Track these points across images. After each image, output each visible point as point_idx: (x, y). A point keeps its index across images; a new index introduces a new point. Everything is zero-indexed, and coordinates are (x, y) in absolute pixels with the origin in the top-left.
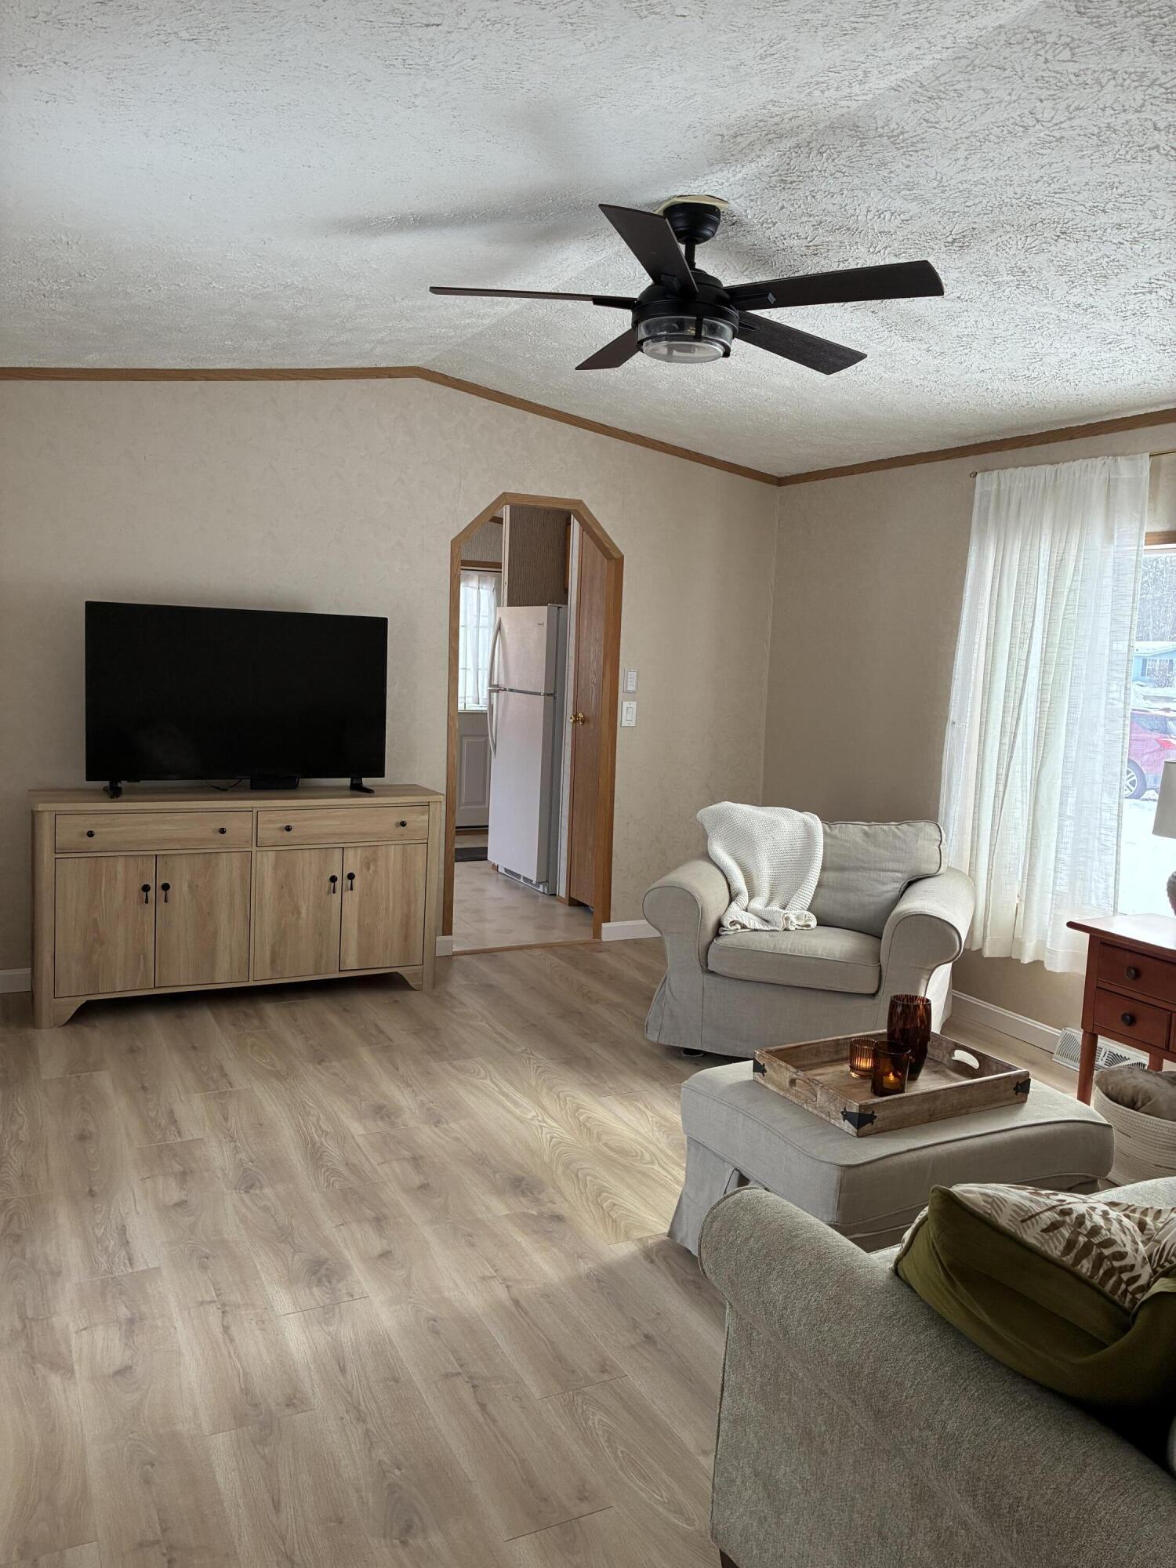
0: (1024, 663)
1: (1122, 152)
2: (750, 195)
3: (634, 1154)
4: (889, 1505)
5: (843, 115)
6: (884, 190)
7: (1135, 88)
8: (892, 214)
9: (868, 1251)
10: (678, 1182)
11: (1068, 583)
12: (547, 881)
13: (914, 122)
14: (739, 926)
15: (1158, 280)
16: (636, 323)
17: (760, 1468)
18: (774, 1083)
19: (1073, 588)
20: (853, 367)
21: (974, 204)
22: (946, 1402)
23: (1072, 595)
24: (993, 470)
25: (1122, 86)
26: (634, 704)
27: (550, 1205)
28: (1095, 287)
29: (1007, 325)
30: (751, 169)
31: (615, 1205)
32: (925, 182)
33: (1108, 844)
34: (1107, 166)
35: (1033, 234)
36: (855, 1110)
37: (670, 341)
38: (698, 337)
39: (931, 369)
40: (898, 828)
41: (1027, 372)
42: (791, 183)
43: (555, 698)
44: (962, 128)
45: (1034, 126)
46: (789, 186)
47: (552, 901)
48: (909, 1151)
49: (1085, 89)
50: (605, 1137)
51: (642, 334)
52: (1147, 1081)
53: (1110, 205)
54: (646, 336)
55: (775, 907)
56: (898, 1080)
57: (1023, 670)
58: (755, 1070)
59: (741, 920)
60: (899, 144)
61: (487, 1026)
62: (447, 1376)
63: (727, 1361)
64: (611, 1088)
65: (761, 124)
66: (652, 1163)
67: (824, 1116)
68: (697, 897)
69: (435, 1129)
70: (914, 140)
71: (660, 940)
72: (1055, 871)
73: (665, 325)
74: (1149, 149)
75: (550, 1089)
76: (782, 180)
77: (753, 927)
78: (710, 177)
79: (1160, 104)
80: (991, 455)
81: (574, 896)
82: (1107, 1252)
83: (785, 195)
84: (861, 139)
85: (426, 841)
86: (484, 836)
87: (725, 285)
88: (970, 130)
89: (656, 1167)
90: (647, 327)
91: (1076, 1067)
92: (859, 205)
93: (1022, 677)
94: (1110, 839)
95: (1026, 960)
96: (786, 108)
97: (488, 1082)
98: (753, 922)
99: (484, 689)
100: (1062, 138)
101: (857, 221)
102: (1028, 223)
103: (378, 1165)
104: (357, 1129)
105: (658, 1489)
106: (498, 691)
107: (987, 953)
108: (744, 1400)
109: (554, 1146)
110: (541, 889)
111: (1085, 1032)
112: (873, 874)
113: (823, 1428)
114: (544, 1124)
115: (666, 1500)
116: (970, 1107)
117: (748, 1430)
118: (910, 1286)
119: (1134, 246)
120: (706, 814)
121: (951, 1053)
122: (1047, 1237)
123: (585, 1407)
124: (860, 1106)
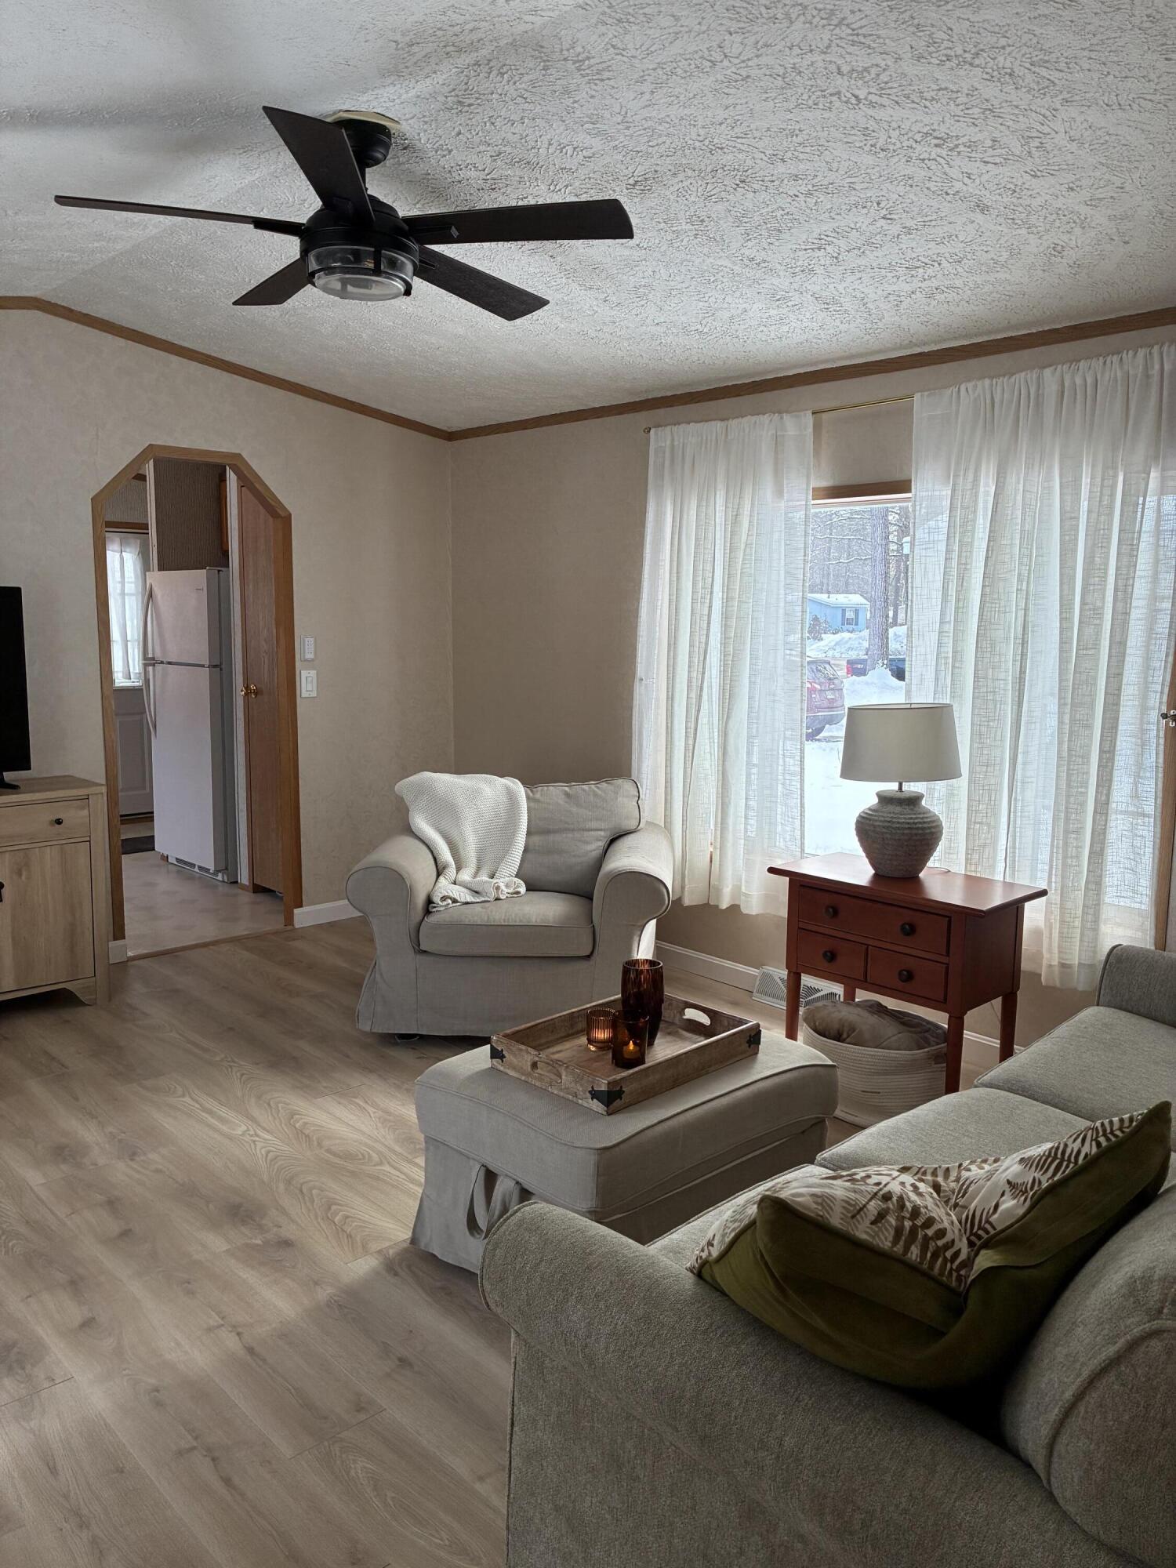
0: (706, 618)
1: (805, 97)
2: (424, 116)
3: (361, 1157)
4: (714, 1525)
5: (526, 32)
6: (567, 122)
7: (823, 26)
8: (575, 148)
9: (643, 1240)
10: (419, 1185)
11: (744, 538)
12: (226, 869)
13: (601, 47)
14: (450, 901)
15: (827, 236)
16: (305, 252)
17: (562, 1502)
18: (514, 1068)
19: (749, 542)
20: (529, 316)
21: (657, 145)
22: (780, 1417)
23: (748, 550)
24: (666, 426)
25: (811, 23)
26: (313, 673)
27: (275, 1229)
28: (769, 240)
29: (683, 277)
30: (424, 86)
31: (347, 1217)
32: (609, 116)
33: (792, 788)
34: (789, 111)
35: (714, 180)
36: (604, 1088)
37: (345, 273)
38: (377, 271)
39: (607, 320)
40: (598, 788)
41: (699, 326)
42: (470, 105)
43: (221, 669)
44: (649, 57)
45: (721, 61)
46: (466, 109)
47: (234, 890)
48: (659, 1122)
49: (774, 23)
50: (326, 1143)
51: (313, 265)
52: (850, 1013)
53: (789, 155)
54: (317, 268)
55: (484, 877)
56: (638, 1048)
57: (706, 625)
58: (492, 1057)
59: (451, 894)
60: (584, 70)
61: (178, 1036)
62: (180, 1453)
63: (516, 1393)
64: (325, 1087)
65: (439, 33)
66: (381, 1163)
67: (571, 1097)
68: (405, 876)
69: (130, 1163)
70: (600, 67)
71: (364, 921)
72: (746, 818)
73: (339, 255)
74: (831, 95)
75: (259, 1098)
76: (459, 102)
77: (463, 900)
78: (380, 92)
79: (845, 46)
80: (661, 411)
81: (258, 882)
82: (930, 1232)
83: (462, 119)
84: (544, 61)
85: (88, 839)
86: (149, 823)
87: (401, 214)
88: (657, 61)
89: (387, 1168)
90: (318, 258)
91: (783, 1006)
92: (540, 137)
93: (705, 632)
94: (794, 783)
95: (724, 905)
96: (467, 17)
97: (187, 1099)
98: (463, 895)
99: (136, 666)
100: (748, 77)
101: (537, 155)
102: (709, 169)
103: (67, 1216)
104: (34, 1178)
105: (437, 1531)
106: (154, 665)
107: (687, 902)
108: (539, 1433)
109: (271, 1161)
110: (220, 877)
111: (789, 973)
112: (577, 835)
113: (633, 1453)
114: (257, 1139)
115: (447, 1542)
116: (710, 1066)
117: (545, 1464)
118: (723, 1293)
119: (808, 199)
120: (404, 786)
121: (682, 1013)
122: (877, 1229)
123: (344, 1456)
124: (609, 1083)
